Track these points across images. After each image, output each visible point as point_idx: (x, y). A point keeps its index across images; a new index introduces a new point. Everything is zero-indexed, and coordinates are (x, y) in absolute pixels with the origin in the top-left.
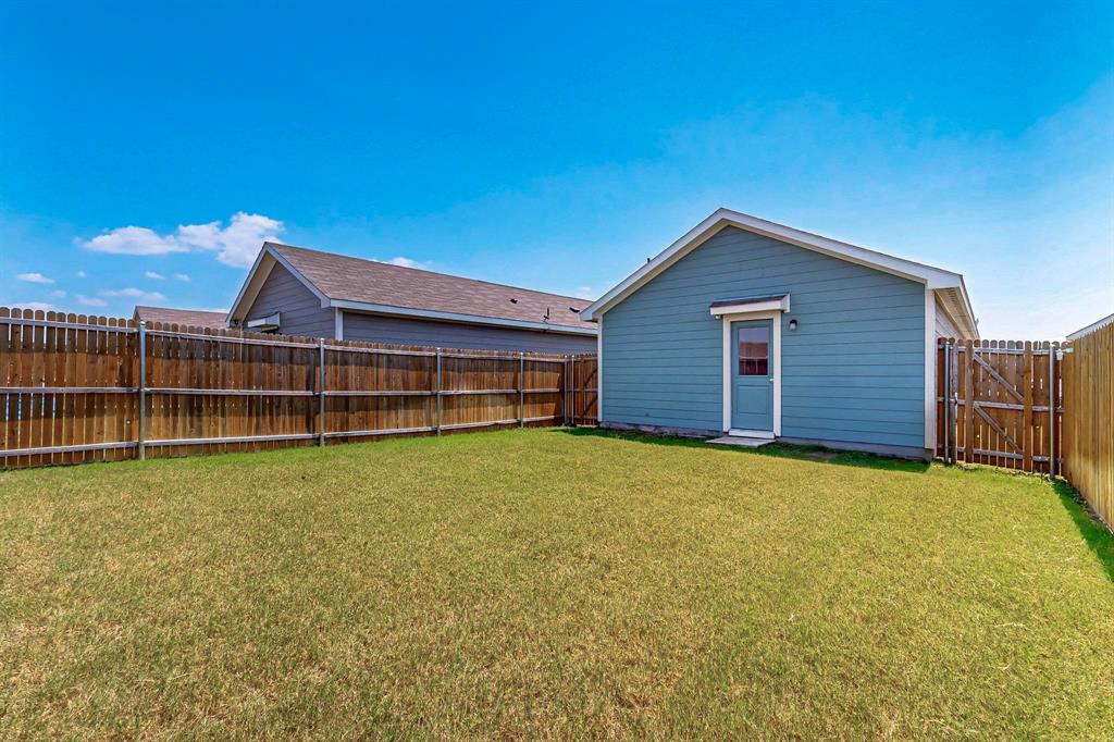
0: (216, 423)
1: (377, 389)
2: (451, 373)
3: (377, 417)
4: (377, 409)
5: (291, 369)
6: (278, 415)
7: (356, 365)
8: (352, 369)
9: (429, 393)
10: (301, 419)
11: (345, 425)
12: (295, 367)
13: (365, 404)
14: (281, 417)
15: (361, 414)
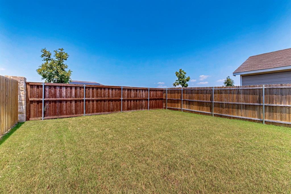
0: (192, 107)
1: (233, 102)
2: (275, 96)
3: (233, 111)
4: (233, 108)
5: (207, 95)
6: (204, 106)
7: (225, 94)
8: (224, 95)
9: (259, 104)
10: (209, 108)
11: (221, 112)
12: (208, 95)
13: (228, 106)
14: (204, 107)
15: (226, 109)
